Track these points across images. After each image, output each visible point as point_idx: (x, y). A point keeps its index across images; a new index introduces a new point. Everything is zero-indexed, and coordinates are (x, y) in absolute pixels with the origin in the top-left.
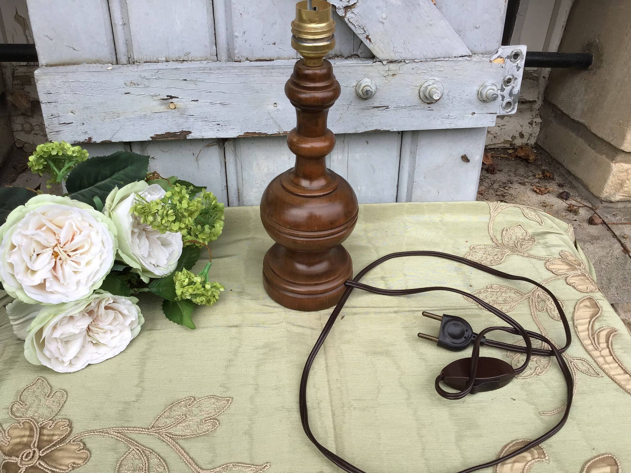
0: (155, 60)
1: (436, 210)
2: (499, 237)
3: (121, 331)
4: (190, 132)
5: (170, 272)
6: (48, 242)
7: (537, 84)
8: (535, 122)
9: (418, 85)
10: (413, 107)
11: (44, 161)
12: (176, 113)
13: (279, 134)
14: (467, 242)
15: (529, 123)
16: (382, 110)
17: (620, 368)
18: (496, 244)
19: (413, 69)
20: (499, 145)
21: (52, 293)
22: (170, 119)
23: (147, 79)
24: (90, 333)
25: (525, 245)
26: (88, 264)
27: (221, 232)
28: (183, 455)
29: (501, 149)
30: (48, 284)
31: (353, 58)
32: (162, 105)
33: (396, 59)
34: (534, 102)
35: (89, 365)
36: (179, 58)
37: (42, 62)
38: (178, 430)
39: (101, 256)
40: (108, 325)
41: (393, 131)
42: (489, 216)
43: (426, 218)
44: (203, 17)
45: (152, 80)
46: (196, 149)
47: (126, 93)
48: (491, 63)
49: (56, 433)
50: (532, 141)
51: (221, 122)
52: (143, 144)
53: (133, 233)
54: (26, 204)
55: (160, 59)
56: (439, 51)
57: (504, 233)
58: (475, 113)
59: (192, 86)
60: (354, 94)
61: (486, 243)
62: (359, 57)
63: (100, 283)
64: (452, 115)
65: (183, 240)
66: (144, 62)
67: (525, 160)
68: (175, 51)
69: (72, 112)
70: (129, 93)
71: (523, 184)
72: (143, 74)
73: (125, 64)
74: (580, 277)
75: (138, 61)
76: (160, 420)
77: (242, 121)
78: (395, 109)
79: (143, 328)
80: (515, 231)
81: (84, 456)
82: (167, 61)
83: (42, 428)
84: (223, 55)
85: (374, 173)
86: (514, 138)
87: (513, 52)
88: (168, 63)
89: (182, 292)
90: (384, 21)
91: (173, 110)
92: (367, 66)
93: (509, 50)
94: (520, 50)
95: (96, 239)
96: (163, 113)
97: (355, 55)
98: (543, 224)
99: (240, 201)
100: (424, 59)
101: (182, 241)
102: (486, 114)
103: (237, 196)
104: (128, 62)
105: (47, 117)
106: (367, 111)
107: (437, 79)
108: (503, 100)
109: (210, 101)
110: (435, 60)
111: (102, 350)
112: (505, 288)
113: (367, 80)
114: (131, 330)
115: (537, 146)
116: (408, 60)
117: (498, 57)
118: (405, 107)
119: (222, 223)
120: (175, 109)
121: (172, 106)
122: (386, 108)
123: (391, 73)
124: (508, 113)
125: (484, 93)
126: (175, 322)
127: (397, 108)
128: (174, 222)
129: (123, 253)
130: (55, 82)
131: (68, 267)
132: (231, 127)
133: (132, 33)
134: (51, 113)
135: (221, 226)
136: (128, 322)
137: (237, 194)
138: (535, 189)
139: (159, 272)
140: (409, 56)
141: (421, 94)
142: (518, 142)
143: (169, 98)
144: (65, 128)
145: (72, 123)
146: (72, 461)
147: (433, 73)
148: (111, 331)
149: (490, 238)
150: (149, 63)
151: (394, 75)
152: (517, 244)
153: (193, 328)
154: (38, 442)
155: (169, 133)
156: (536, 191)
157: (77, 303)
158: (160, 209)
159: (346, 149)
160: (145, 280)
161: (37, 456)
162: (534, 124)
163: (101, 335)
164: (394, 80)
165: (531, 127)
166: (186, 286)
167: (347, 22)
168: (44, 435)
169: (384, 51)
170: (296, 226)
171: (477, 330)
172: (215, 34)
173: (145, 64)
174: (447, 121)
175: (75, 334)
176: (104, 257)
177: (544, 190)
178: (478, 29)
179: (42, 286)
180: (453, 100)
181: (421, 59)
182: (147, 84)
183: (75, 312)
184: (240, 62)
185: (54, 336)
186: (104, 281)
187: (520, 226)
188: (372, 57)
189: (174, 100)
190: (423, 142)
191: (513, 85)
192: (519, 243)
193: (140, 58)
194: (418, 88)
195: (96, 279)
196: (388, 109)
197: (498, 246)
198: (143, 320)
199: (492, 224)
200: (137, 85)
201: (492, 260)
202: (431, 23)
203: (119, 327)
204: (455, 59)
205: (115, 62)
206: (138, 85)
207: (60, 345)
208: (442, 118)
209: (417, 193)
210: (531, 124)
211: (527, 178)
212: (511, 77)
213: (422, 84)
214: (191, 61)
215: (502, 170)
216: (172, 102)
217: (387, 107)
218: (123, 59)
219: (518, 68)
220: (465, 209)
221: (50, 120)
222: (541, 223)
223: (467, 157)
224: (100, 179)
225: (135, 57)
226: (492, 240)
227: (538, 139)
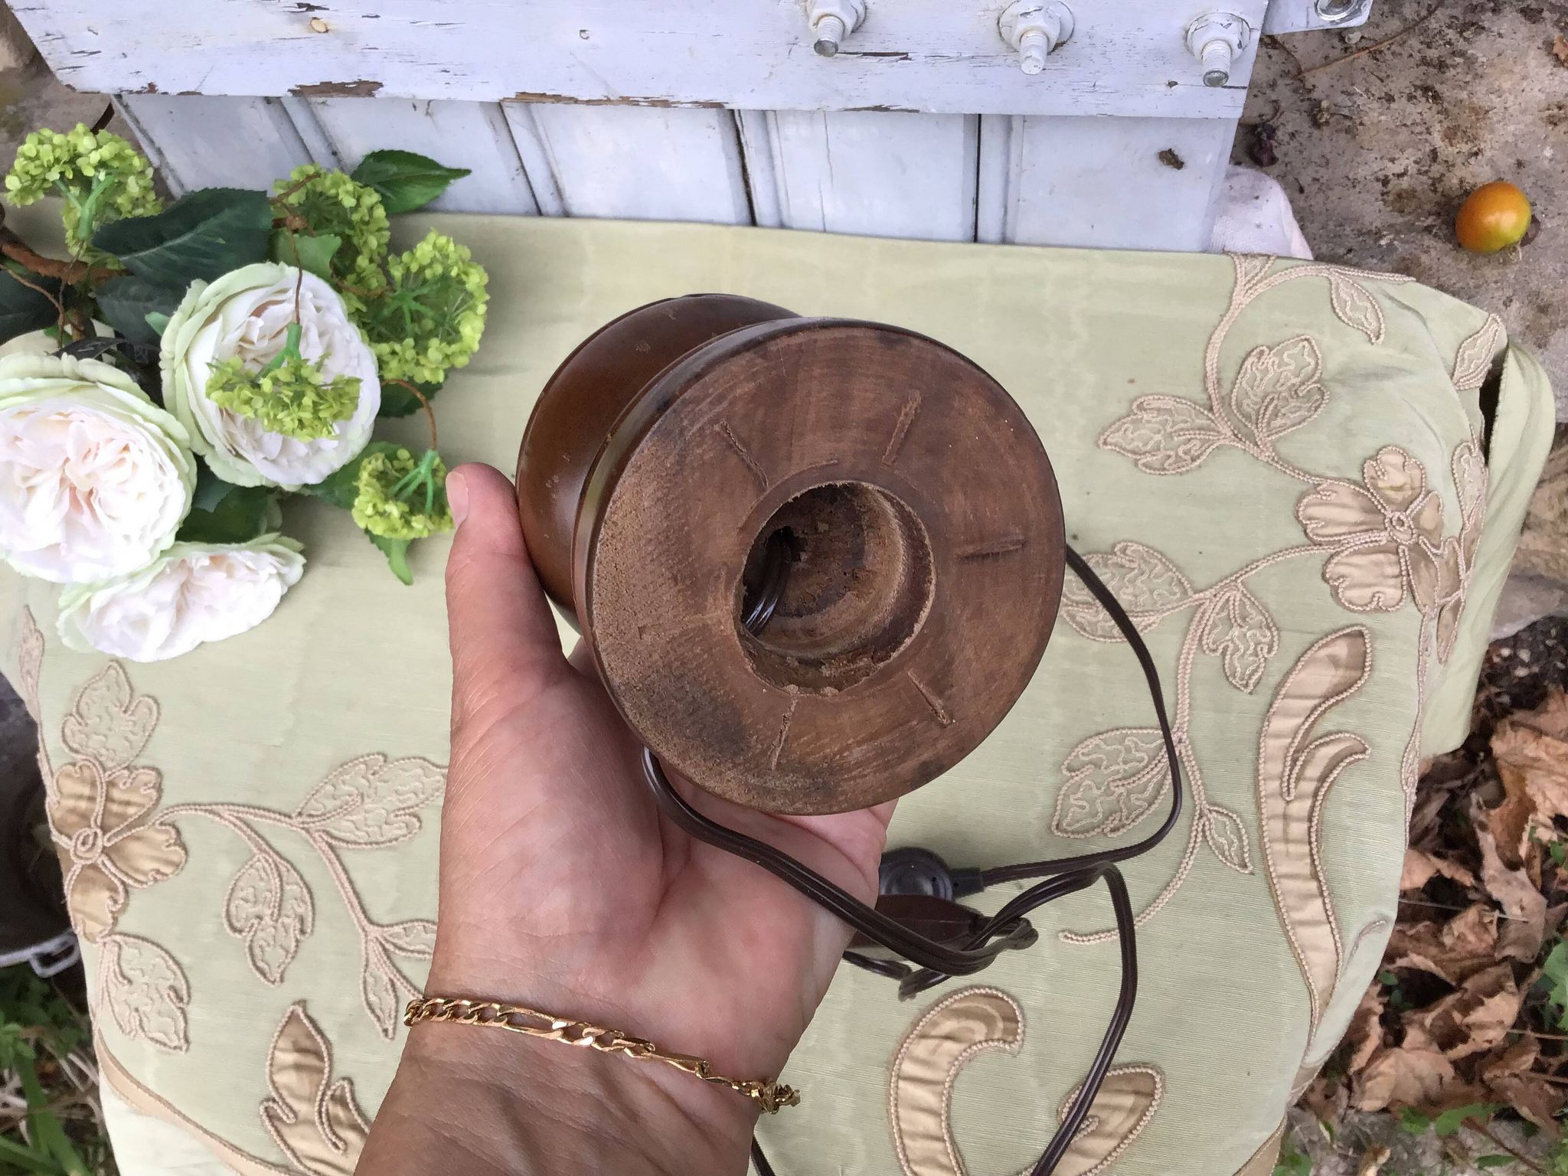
2: (1228, 375)
4: (381, 85)
9: (993, 7)
10: (980, 60)
13: (609, 100)
14: (1132, 381)
16: (891, 62)
17: (1308, 861)
18: (1210, 400)
22: (322, 55)
25: (1285, 416)
28: (342, 885)
32: (293, 22)
38: (343, 827)
41: (926, 111)
49: (134, 798)
51: (450, 67)
57: (1249, 363)
58: (1176, 84)
61: (1183, 391)
64: (1103, 84)
69: (90, 30)
74: (1374, 557)
76: (316, 800)
78: (930, 58)
79: (310, 566)
80: (1285, 357)
81: (175, 858)
83: (111, 784)
91: (325, 35)
96: (300, 40)
98: (1381, 339)
105: (39, 38)
106: (847, 63)
109: (411, 19)
112: (1155, 562)
118: (959, 59)
120: (326, 32)
121: (317, 26)
122: (901, 59)
124: (1340, 23)
127: (936, 59)
134: (43, 29)
135: (476, 332)
141: (1005, 30)
143: (303, 9)
144: (88, 61)
145: (99, 52)
146: (156, 865)
149: (1202, 377)
152: (1266, 409)
153: (408, 583)
154: (103, 815)
155: (330, 85)
161: (99, 843)
168: (113, 801)
174: (1088, 98)
180: (1107, 49)
187: (1306, 343)
189: (316, 13)
192: (1272, 406)
194: (995, 15)
196: (905, 60)
197: (1211, 409)
199: (1225, 332)
208: (1073, 90)
209: (1029, 224)
213: (1005, 6)
216: (315, 18)
217: (905, 56)
221: (46, 43)
222: (1372, 337)
223: (1175, 156)
226: (1205, 384)
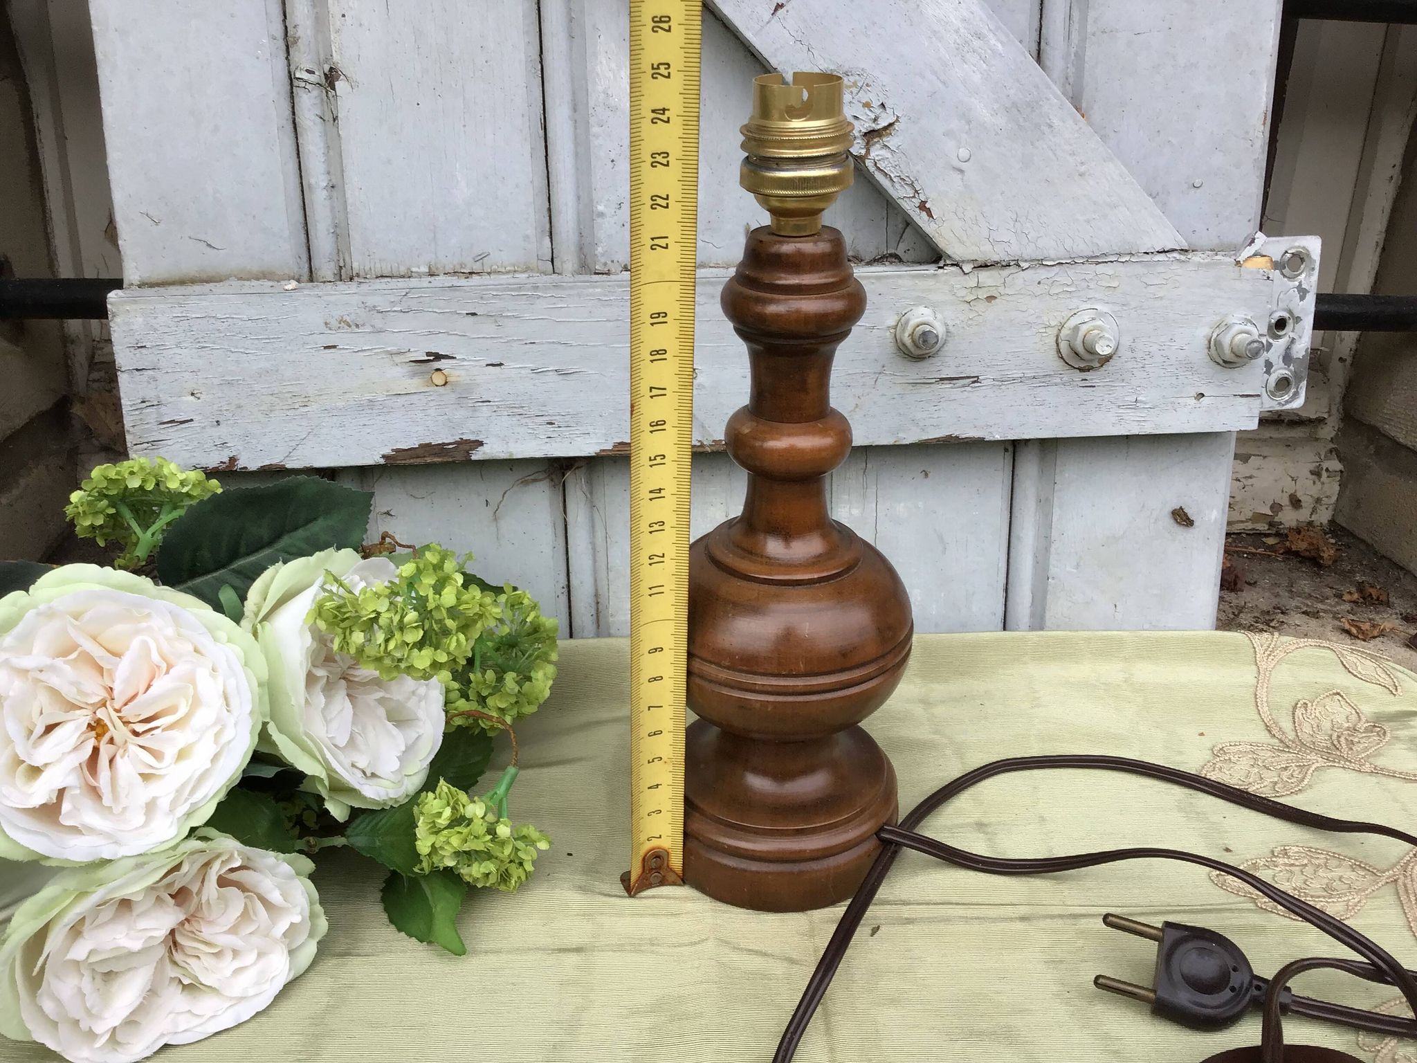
0: (403, 270)
1: (1108, 650)
2: (1287, 725)
3: (261, 955)
4: (481, 444)
5: (407, 796)
6: (80, 692)
7: (1326, 380)
8: (1327, 470)
9: (1053, 323)
10: (1041, 380)
11: (108, 506)
12: (448, 396)
13: (702, 445)
14: (1202, 734)
15: (1312, 473)
16: (964, 386)
18: (1282, 741)
19: (1039, 283)
20: (1242, 526)
21: (75, 830)
22: (432, 412)
23: (379, 312)
24: (178, 957)
25: (1359, 742)
26: (182, 755)
27: (547, 693)
29: (1247, 534)
30: (66, 806)
31: (887, 263)
32: (414, 374)
33: (996, 258)
34: (1321, 421)
35: (166, 1046)
36: (462, 267)
37: (132, 278)
39: (217, 736)
40: (225, 932)
41: (991, 439)
42: (1254, 667)
43: (1083, 670)
44: (525, 169)
45: (392, 314)
46: (493, 489)
47: (326, 348)
48: (1237, 268)
50: (1323, 517)
51: (557, 418)
52: (363, 472)
53: (311, 679)
54: (32, 588)
55: (414, 270)
56: (1105, 240)
57: (1298, 712)
58: (1203, 395)
59: (488, 328)
60: (890, 348)
61: (1253, 739)
62: (901, 260)
63: (209, 810)
64: (1144, 399)
65: (446, 712)
66: (377, 278)
67: (1312, 561)
68: (451, 252)
69: (193, 394)
70: (334, 347)
71: (1315, 615)
72: (371, 301)
73: (330, 282)
75: (362, 273)
77: (610, 414)
78: (997, 383)
79: (325, 949)
80: (1327, 707)
82: (432, 275)
84: (568, 261)
85: (944, 552)
86: (1276, 507)
87: (1286, 252)
88: (433, 278)
89: (433, 846)
90: (964, 166)
91: (441, 390)
92: (923, 276)
93: (1279, 246)
94: (1304, 248)
95: (209, 688)
96: (415, 396)
97: (891, 255)
98: (1399, 690)
99: (601, 626)
100: (1065, 259)
101: (443, 714)
102: (1232, 398)
103: (593, 612)
104: (338, 277)
105: (131, 406)
106: (925, 390)
107: (1101, 307)
108: (1268, 372)
109: (532, 366)
110: (1095, 259)
111: (206, 1005)
112: (1323, 856)
113: (922, 310)
114: (291, 952)
115: (1334, 528)
116: (1026, 261)
117: (1255, 255)
118: (1021, 380)
119: (550, 669)
120: (444, 385)
121: (438, 378)
122: (974, 382)
123: (983, 294)
124: (1283, 405)
125: (1226, 341)
126: (410, 935)
127: (1002, 381)
128: (420, 645)
129: (281, 731)
130: (155, 318)
131: (130, 762)
132: (583, 429)
133: (349, 207)
134: (141, 395)
135: (548, 679)
136: (283, 926)
137: (594, 604)
138: (1347, 626)
139: (375, 792)
140: (1029, 251)
141: (1064, 346)
142: (1289, 518)
143: (431, 358)
144: (172, 433)
145: (192, 420)
147: (1091, 294)
148: (236, 953)
149: (1263, 727)
150: (389, 279)
151: (991, 298)
152: (1339, 742)
153: (460, 951)
155: (429, 445)
156: (1348, 632)
157: (141, 861)
158: (382, 609)
159: (872, 491)
160: (337, 811)
162: (1324, 474)
163: (207, 961)
164: (992, 313)
165: (1317, 481)
166: (445, 828)
167: (872, 169)
169: (965, 239)
170: (748, 662)
171: (1265, 968)
172: (549, 210)
173: (378, 280)
174: (1130, 415)
175: (131, 954)
176: (225, 738)
177: (1368, 628)
178: (1199, 191)
179: (49, 812)
180: (1146, 362)
181: (1059, 259)
182: (379, 324)
183: (134, 890)
184: (608, 273)
185: (72, 956)
186: (220, 805)
187: (1338, 697)
188: (935, 256)
189: (441, 364)
190: (1070, 472)
191: (1292, 335)
192: (1342, 739)
193: (367, 268)
194: (1055, 332)
195: (199, 795)
196: (976, 385)
197: (1288, 747)
198: (323, 924)
199: (1265, 690)
200: (354, 327)
201: (1276, 783)
202: (1082, 169)
203: (255, 940)
204: (1147, 258)
205: (306, 277)
206: (357, 326)
207: (86, 984)
208: (1119, 406)
209: (1057, 608)
210: (1316, 473)
211: (1322, 602)
212: (1285, 315)
213: (1063, 321)
214: (488, 273)
215: (1255, 583)
216: (438, 370)
217: (976, 380)
218: (326, 269)
219: (1303, 293)
220: (1189, 651)
221: (137, 412)
222: (1393, 690)
223: (1186, 514)
224: (243, 550)
225: (355, 265)
226: (1270, 731)
227: (1337, 509)
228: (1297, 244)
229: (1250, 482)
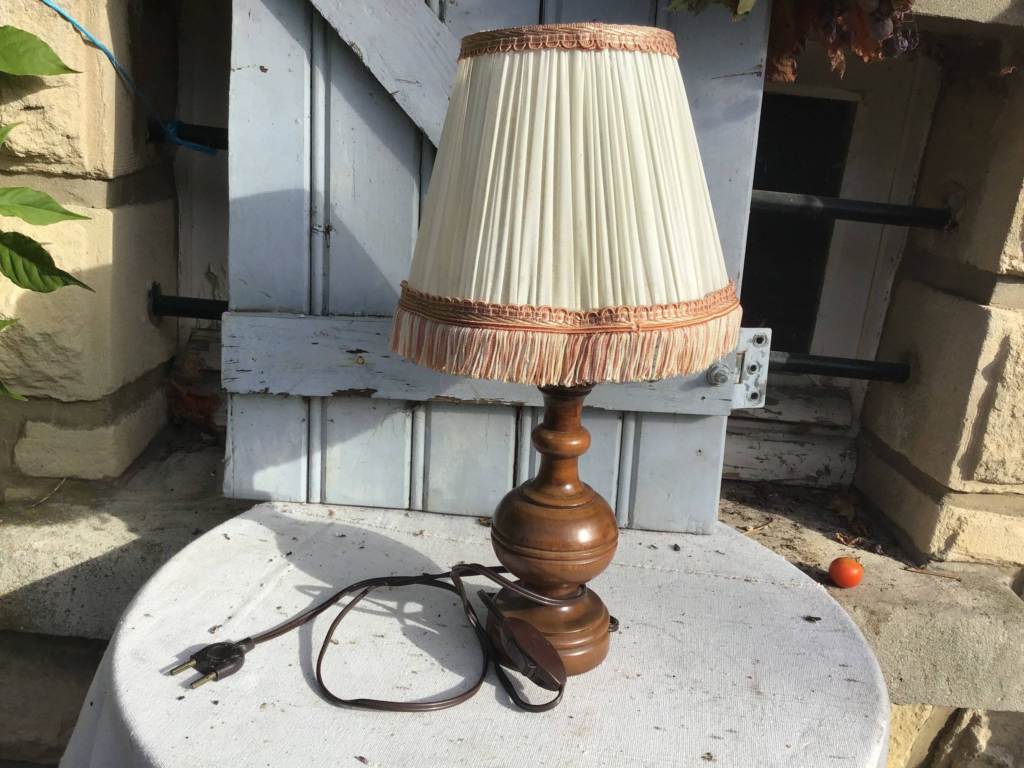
0: (350, 313)
4: (376, 391)
7: (850, 405)
8: (849, 455)
10: (631, 384)
12: (364, 368)
13: (475, 400)
15: (841, 455)
20: (799, 482)
22: (356, 375)
23: (338, 330)
29: (803, 487)
32: (349, 358)
34: (845, 428)
36: (376, 313)
37: (233, 307)
45: (343, 331)
47: (313, 344)
50: (847, 481)
51: (411, 382)
52: (323, 398)
55: (355, 313)
58: (703, 397)
59: (385, 341)
64: (677, 397)
66: (339, 315)
68: (373, 306)
70: (317, 343)
71: (824, 530)
72: (335, 325)
73: (319, 315)
75: (333, 313)
77: (435, 383)
86: (819, 473)
87: (755, 335)
88: (363, 317)
91: (361, 366)
93: (753, 333)
94: (763, 333)
96: (349, 367)
99: (425, 483)
102: (719, 400)
104: (322, 313)
105: (225, 362)
108: (747, 390)
115: (853, 488)
120: (362, 364)
121: (360, 361)
124: (754, 406)
125: (713, 374)
130: (241, 325)
132: (422, 388)
133: (331, 284)
137: (422, 472)
138: (838, 537)
142: (826, 480)
143: (358, 352)
144: (241, 375)
145: (251, 370)
150: (344, 316)
155: (354, 389)
156: (839, 540)
162: (848, 457)
165: (843, 461)
174: (671, 404)
177: (850, 539)
182: (337, 335)
190: (648, 430)
191: (758, 373)
193: (335, 310)
200: (326, 336)
205: (308, 313)
206: (328, 335)
210: (843, 456)
212: (756, 364)
214: (388, 317)
216: (360, 357)
218: (318, 309)
219: (763, 354)
221: (227, 365)
225: (330, 309)
227: (855, 478)
228: (761, 332)
229: (804, 457)
